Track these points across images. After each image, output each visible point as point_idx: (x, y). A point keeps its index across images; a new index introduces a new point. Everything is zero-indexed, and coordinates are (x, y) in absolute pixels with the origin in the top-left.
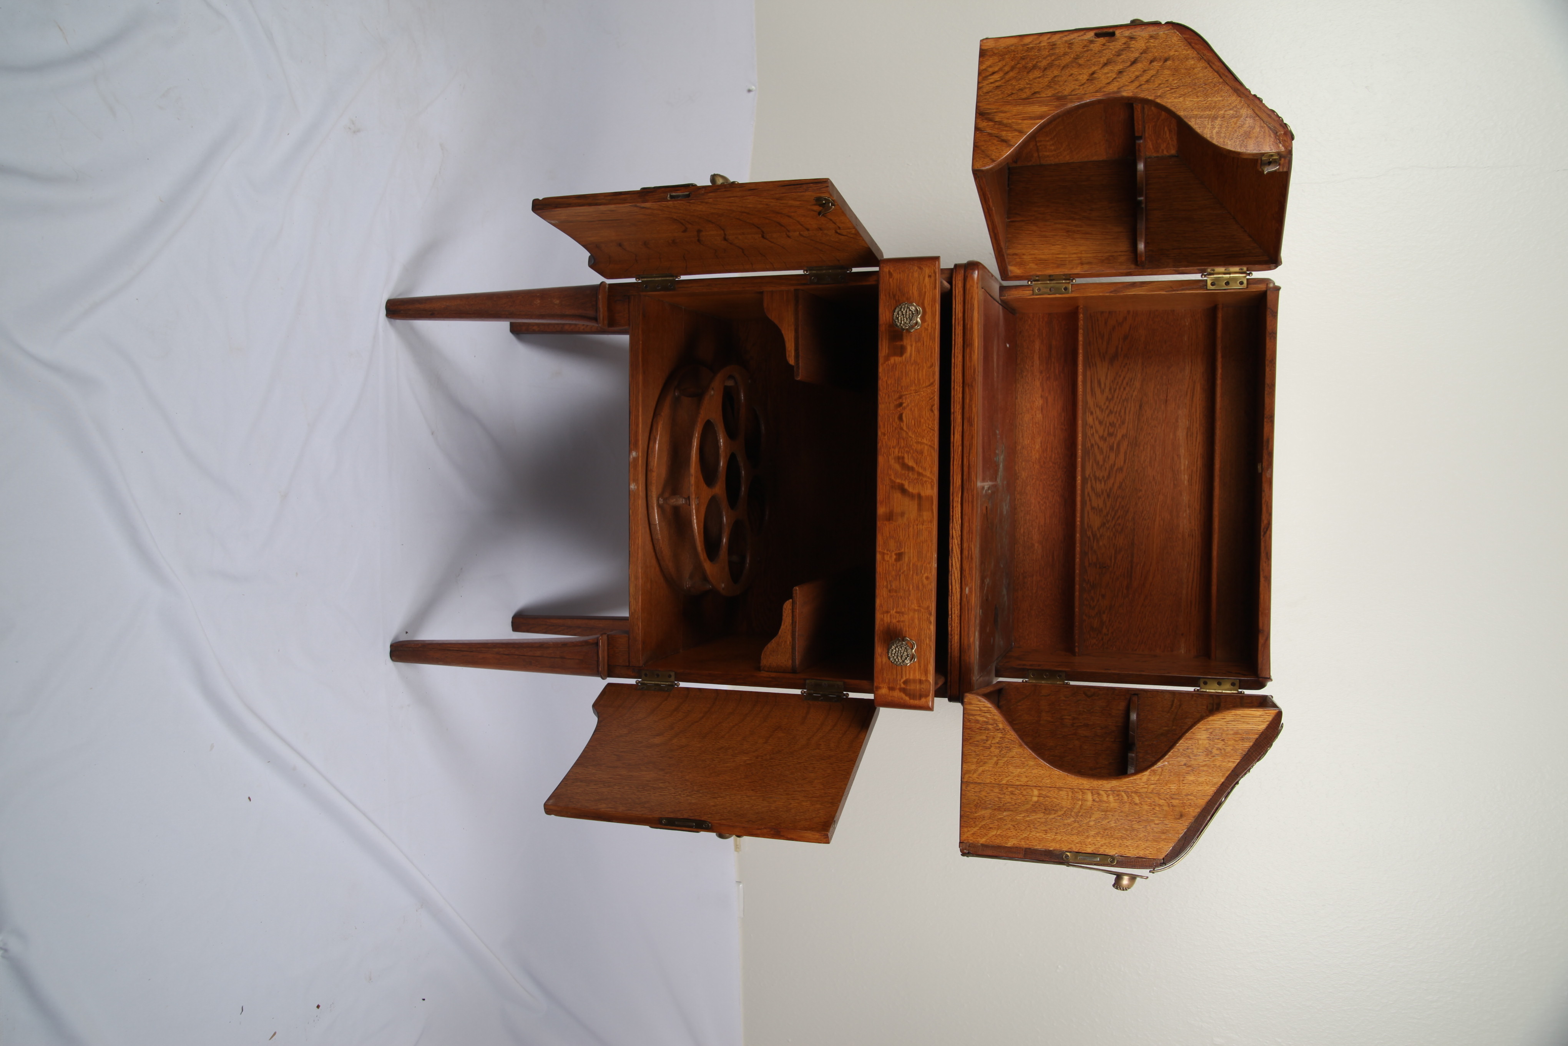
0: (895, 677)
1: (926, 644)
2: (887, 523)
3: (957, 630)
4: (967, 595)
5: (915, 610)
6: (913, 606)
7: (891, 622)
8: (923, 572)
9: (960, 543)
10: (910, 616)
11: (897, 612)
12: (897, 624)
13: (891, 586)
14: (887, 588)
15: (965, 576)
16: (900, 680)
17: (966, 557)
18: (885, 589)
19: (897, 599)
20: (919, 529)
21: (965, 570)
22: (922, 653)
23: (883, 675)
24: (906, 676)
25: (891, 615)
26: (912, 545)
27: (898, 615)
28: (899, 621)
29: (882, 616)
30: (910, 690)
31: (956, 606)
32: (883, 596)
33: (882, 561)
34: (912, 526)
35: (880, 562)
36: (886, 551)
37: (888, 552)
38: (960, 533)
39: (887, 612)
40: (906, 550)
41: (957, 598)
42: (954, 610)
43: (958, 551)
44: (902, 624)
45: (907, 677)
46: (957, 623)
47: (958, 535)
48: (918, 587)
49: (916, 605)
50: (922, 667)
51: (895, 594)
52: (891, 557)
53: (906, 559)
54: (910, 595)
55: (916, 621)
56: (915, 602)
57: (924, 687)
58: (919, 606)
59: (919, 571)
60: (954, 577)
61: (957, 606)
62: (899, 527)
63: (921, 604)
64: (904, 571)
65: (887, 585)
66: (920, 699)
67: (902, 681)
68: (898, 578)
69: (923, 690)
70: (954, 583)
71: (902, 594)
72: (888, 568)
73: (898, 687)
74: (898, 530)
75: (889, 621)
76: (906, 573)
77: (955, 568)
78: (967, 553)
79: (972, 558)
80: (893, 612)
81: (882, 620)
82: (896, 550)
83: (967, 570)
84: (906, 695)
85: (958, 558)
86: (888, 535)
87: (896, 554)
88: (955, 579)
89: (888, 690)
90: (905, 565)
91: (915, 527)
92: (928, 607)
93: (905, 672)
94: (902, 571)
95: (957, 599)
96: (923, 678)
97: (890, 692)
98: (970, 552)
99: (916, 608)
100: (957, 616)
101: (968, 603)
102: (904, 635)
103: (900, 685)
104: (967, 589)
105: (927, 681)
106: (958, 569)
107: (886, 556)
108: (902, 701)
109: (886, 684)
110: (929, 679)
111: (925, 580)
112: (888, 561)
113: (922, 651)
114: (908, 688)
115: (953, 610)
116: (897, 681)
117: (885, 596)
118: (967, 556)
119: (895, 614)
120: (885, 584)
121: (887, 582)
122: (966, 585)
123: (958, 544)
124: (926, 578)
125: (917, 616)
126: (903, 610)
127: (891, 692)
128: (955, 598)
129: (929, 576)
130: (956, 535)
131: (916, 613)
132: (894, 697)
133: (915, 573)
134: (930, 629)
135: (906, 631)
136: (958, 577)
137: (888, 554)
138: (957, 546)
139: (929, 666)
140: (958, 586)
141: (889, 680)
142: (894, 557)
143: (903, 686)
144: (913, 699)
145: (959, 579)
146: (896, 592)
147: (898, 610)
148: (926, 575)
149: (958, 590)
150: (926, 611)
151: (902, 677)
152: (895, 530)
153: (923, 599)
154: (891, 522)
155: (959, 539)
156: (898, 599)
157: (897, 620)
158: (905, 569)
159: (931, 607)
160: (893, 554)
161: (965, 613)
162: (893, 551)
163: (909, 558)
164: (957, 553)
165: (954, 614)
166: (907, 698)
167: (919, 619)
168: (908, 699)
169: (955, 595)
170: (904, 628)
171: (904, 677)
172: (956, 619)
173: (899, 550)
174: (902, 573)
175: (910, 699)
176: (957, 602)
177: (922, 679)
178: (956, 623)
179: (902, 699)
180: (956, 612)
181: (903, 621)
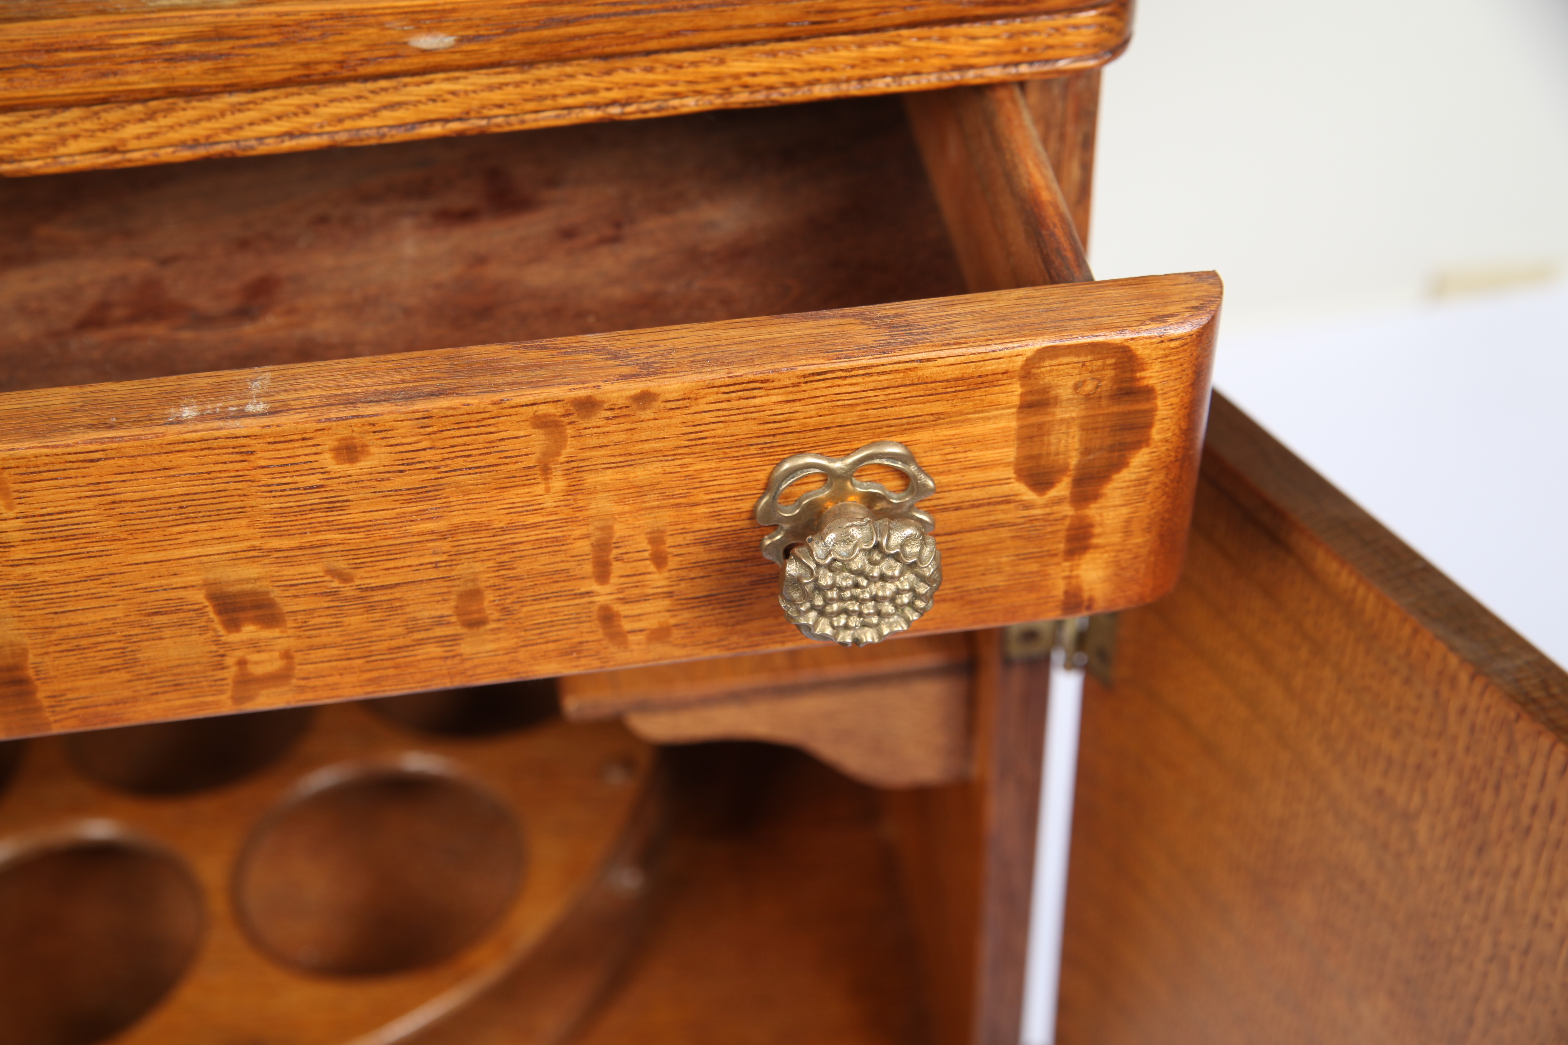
0: (1004, 533)
1: (787, 408)
2: (42, 693)
3: (694, 64)
4: (461, 40)
5: (574, 490)
6: (549, 502)
7: (670, 595)
8: (314, 480)
9: (137, 108)
10: (619, 508)
11: (602, 574)
12: (672, 563)
13: (440, 621)
14: (455, 639)
15: (341, 64)
16: (1027, 506)
17: (218, 70)
18: (465, 648)
19: (517, 584)
20: (27, 535)
21: (306, 65)
22: (850, 417)
23: (995, 589)
24: (1005, 481)
25: (625, 601)
26: (149, 557)
27: (617, 568)
28: (659, 560)
29: (631, 638)
30: (1086, 451)
31: (546, 89)
32: (515, 650)
33: (294, 682)
34: (19, 571)
35: (302, 689)
36: (231, 673)
37: (230, 661)
38: (76, 113)
39: (608, 617)
40: (196, 579)
41: (491, 88)
42: (572, 94)
43: (191, 114)
44: (670, 541)
45: (1010, 473)
46: (649, 70)
47: (88, 125)
48: (421, 493)
49: (540, 489)
50: (938, 407)
51: (490, 596)
52: (255, 646)
53: (250, 571)
54: (477, 528)
55: (641, 474)
56: (517, 496)
57: (1071, 382)
58: (546, 470)
59: (314, 498)
60: (360, 116)
61: (540, 81)
62: (47, 630)
63: (531, 461)
64: (330, 572)
65: (440, 641)
66: (1148, 392)
67: (1029, 495)
68: (379, 596)
69: (1089, 387)
70: (403, 115)
71: (478, 567)
72: (334, 651)
73: (1068, 510)
74: (72, 632)
75: (666, 603)
76: (342, 565)
77: (308, 120)
78: (194, 67)
79: (219, 34)
80: (604, 594)
81: (660, 634)
82: (204, 629)
83: (303, 57)
84: (1120, 464)
85: (238, 108)
86: (124, 676)
87: (233, 625)
88: (374, 112)
89: (1088, 556)
90: (289, 572)
91: (18, 554)
92: (543, 423)
93: (973, 486)
94: (336, 584)
95: (500, 86)
96: (1015, 391)
97: (1097, 547)
98: (182, 48)
99: (558, 483)
100: (609, 73)
101: (511, 30)
102: (745, 524)
103: (1059, 501)
104: (425, 41)
105: (1028, 372)
106: (306, 99)
107: (258, 670)
108: (1158, 478)
109: (1052, 570)
110: (1020, 361)
111: (364, 465)
112: (287, 655)
113: (839, 420)
114: (1074, 461)
115: (570, 101)
116: (1032, 520)
117: (511, 643)
118: (208, 65)
119: (613, 580)
120: (434, 650)
121: (420, 642)
122: (398, 49)
123: (151, 116)
124: (352, 460)
125: (609, 476)
126: (584, 547)
127: (1095, 541)
128: (497, 96)
129: (329, 442)
130: (92, 134)
131: (590, 479)
132: (1128, 521)
133: (333, 516)
134: (687, 398)
135: (716, 516)
136: (359, 97)
137: (242, 663)
138: (163, 121)
139: (929, 371)
140: (415, 90)
141: (1027, 557)
142: (249, 631)
143: (1062, 488)
144: (1149, 426)
145: (370, 85)
146: (475, 594)
147: (588, 568)
148: (328, 460)
149: (440, 85)
150: (570, 431)
151: (1007, 500)
152: (78, 648)
153: (491, 459)
154: (31, 673)
155: (114, 115)
156: (517, 578)
157: (652, 568)
158: (315, 569)
159: (543, 409)
160: (234, 637)
161: (581, 37)
162: (217, 642)
163: (235, 558)
164: (209, 118)
165: (592, 91)
166: (1140, 460)
167: (629, 460)
168: (1145, 450)
169: (475, 102)
170: (697, 526)
171: (1005, 489)
172: (620, 77)
173: (200, 611)
174: (345, 578)
175: (1142, 442)
176: (517, 85)
177: (1016, 400)
178: (650, 77)
179: (1142, 482)
180: (583, 82)
181: (656, 538)
